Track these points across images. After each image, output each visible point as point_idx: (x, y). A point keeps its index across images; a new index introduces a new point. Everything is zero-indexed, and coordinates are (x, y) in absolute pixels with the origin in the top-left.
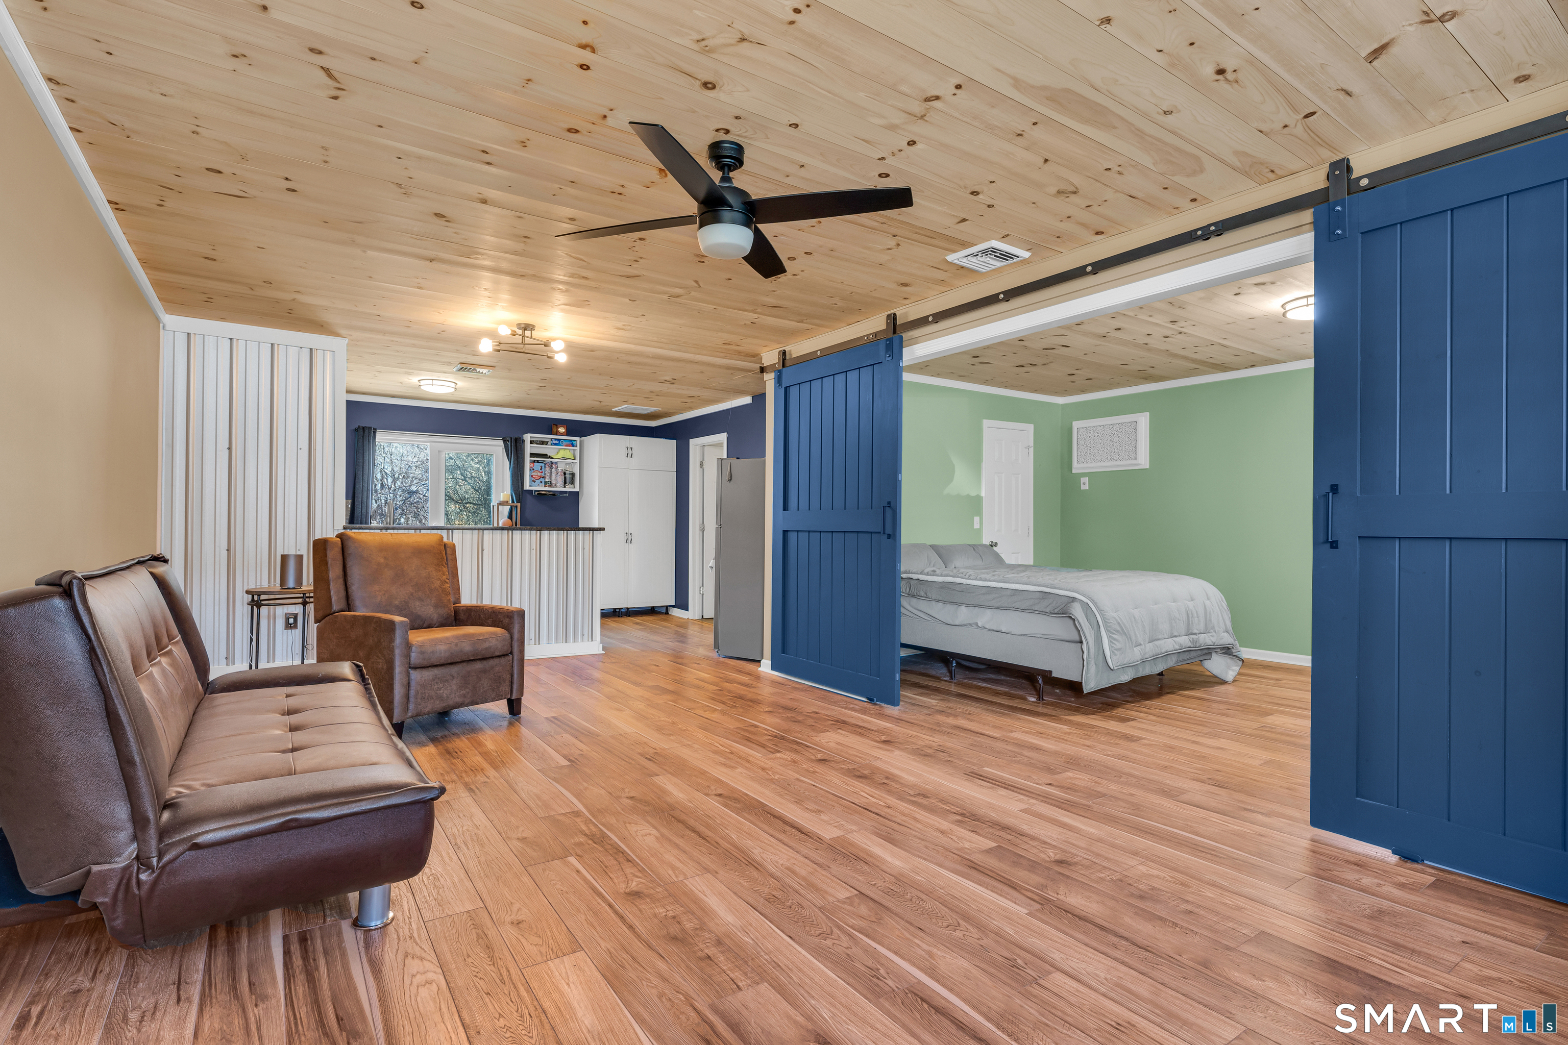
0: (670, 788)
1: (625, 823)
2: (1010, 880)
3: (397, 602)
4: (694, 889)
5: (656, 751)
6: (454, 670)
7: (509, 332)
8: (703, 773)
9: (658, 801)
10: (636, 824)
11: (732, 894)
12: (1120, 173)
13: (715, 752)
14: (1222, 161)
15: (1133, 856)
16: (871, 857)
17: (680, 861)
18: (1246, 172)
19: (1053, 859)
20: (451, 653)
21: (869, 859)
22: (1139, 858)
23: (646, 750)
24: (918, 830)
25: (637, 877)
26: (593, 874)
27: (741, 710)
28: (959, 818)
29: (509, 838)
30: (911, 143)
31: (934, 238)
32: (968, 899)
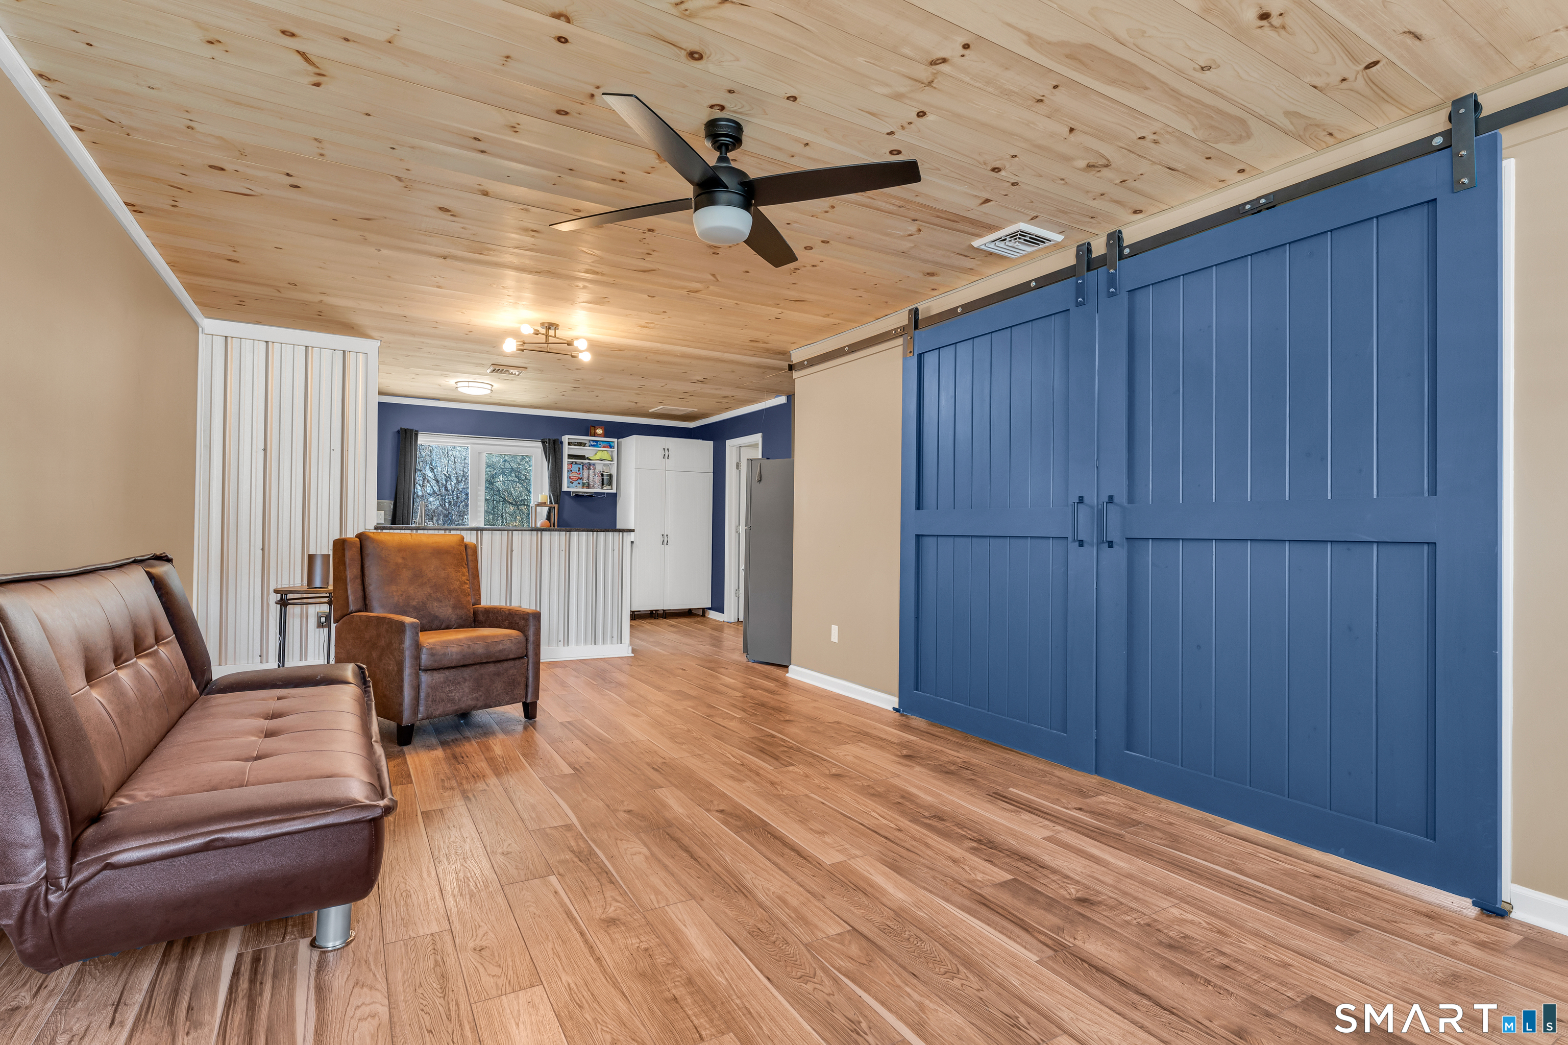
0: (672, 802)
1: (616, 839)
2: (1022, 920)
3: (414, 603)
4: (674, 917)
5: (664, 761)
6: (467, 672)
7: (532, 331)
8: (709, 786)
9: (655, 815)
10: (628, 841)
11: (714, 924)
12: (1156, 142)
13: (725, 764)
14: (1272, 124)
15: (1165, 896)
16: (872, 887)
17: (666, 885)
18: (1300, 136)
19: (1073, 897)
20: (463, 656)
21: (869, 889)
22: (1172, 899)
23: (654, 759)
24: (928, 858)
25: (617, 901)
26: (571, 896)
27: (761, 718)
28: (974, 844)
29: (493, 852)
30: (921, 114)
31: (957, 222)
32: (972, 940)
